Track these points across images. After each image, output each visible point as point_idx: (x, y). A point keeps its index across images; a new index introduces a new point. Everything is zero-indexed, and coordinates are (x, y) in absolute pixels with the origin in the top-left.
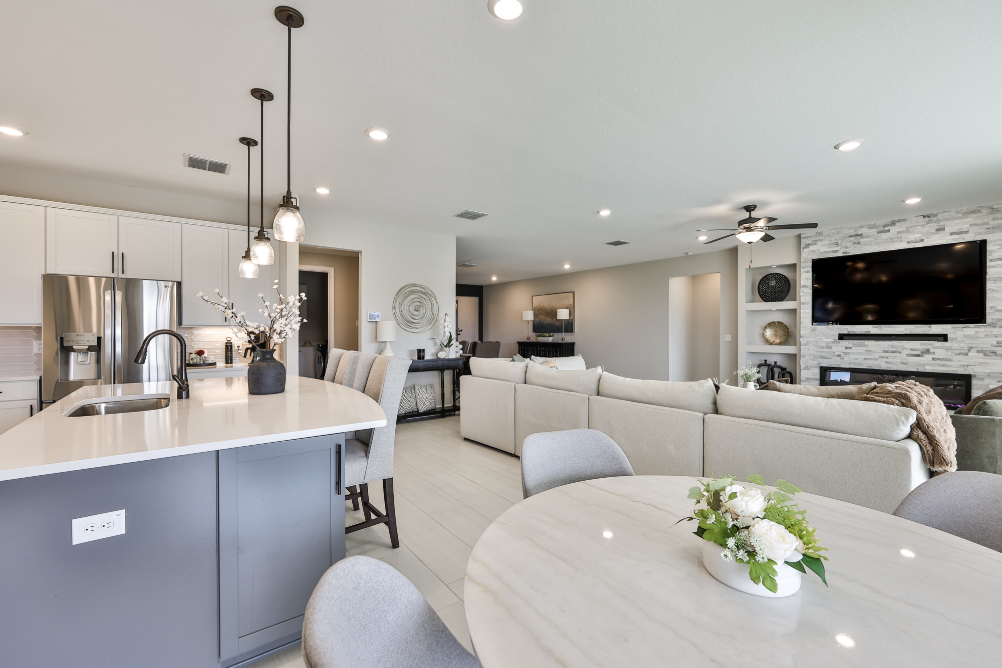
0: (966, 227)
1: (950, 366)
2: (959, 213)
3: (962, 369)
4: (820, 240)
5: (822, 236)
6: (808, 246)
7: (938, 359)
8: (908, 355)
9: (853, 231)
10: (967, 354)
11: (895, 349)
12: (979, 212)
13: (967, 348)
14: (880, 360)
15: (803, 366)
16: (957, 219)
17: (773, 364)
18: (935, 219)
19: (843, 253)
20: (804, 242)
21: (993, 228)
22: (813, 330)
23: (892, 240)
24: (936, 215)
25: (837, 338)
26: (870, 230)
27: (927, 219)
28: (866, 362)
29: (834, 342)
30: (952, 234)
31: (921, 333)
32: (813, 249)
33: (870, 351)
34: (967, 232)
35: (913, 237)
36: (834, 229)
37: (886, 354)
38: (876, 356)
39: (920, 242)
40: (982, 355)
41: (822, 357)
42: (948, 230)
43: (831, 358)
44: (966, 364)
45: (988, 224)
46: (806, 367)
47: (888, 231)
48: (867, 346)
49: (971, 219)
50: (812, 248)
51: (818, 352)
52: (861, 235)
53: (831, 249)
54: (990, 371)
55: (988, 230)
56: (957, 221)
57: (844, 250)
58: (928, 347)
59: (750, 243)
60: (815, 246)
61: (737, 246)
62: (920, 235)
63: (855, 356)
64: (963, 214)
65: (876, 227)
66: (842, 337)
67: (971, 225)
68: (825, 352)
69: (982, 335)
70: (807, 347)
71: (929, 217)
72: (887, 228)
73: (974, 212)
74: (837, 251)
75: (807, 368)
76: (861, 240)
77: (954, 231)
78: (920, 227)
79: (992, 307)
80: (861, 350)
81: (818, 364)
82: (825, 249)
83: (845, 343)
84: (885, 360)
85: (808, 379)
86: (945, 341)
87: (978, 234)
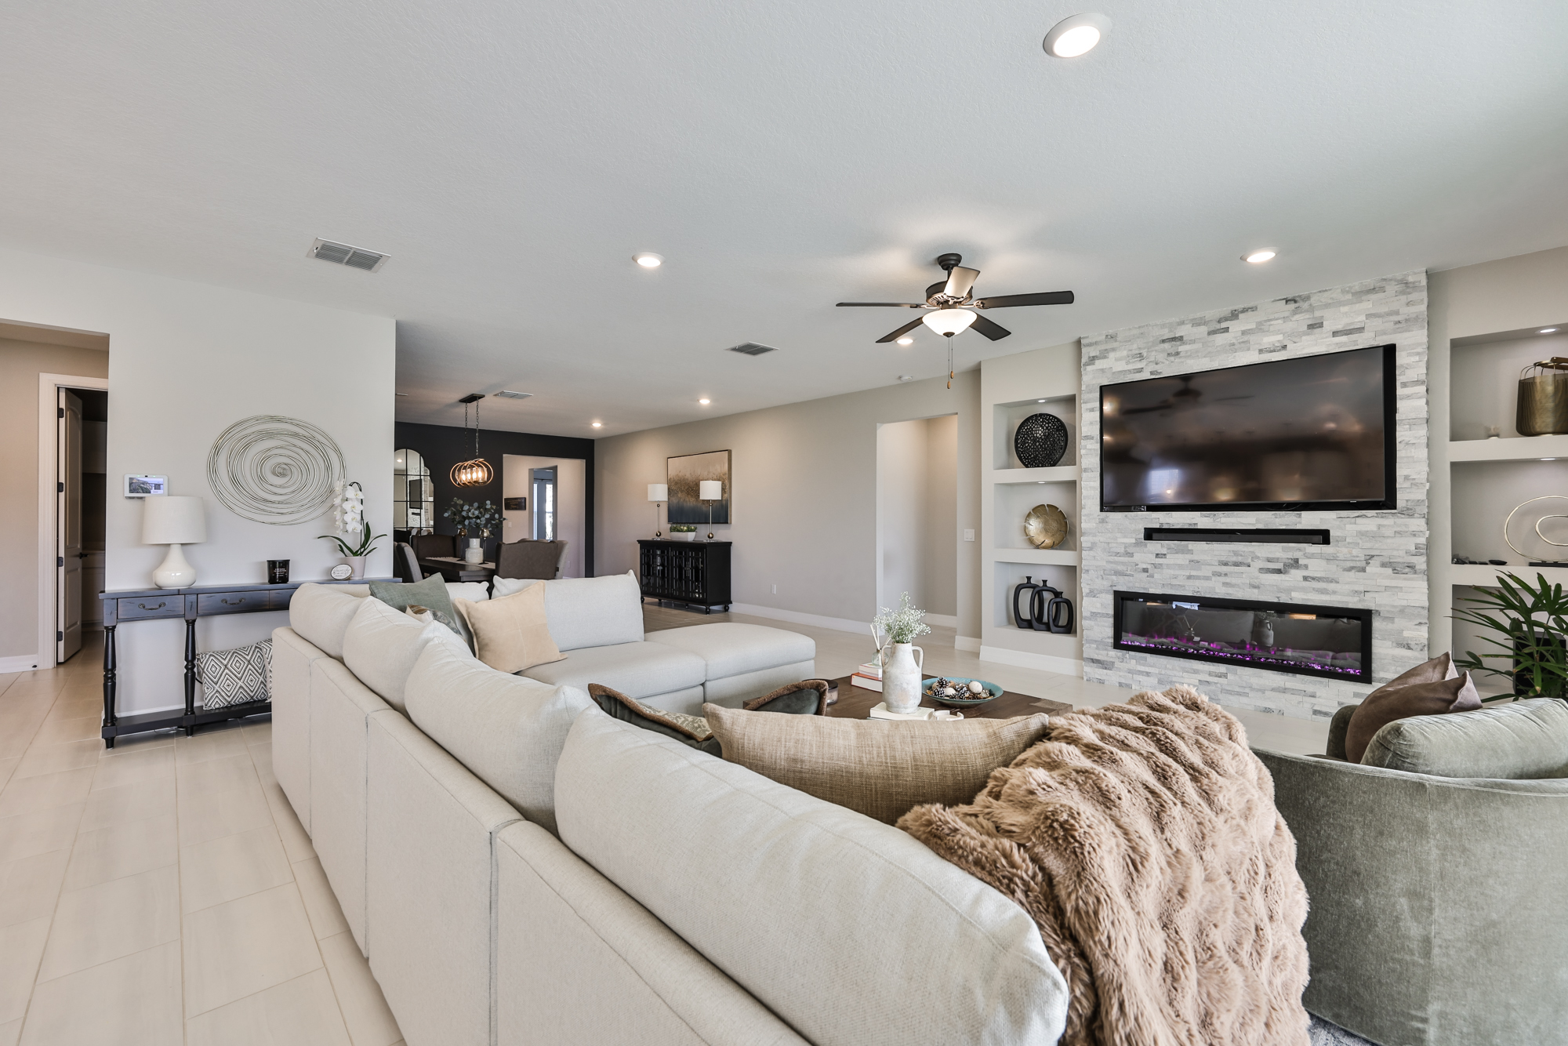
0: (1359, 320)
1: (1334, 592)
2: (1348, 292)
3: (1356, 599)
4: (1113, 350)
5: (1116, 341)
6: (1093, 359)
7: (1313, 579)
8: (1261, 570)
9: (1166, 331)
10: (1363, 570)
11: (1240, 559)
12: (1382, 289)
13: (1363, 559)
14: (1213, 578)
15: (1085, 590)
16: (1344, 305)
17: (1041, 584)
18: (1305, 305)
19: (1152, 373)
20: (1087, 352)
21: (1407, 320)
22: (1103, 521)
23: (1232, 347)
24: (1308, 298)
25: (1142, 536)
26: (1195, 330)
27: (1292, 306)
28: (1191, 582)
29: (1137, 544)
30: (1335, 334)
31: (1284, 527)
32: (1100, 367)
33: (1198, 562)
34: (1361, 330)
35: (1269, 340)
36: (1136, 328)
37: (1225, 569)
38: (1206, 571)
39: (1280, 350)
40: (1389, 571)
41: (1117, 573)
42: (1329, 325)
43: (1132, 576)
44: (1362, 589)
45: (1397, 313)
46: (1091, 592)
47: (1226, 330)
48: (1191, 552)
49: (1367, 305)
50: (1100, 364)
51: (1111, 562)
52: (1181, 338)
53: (1131, 367)
54: (1404, 603)
55: (1397, 326)
56: (1344, 309)
57: (1152, 367)
58: (1297, 555)
59: (949, 335)
60: (1105, 360)
61: (979, 365)
62: (1280, 337)
63: (1172, 572)
64: (1354, 294)
65: (1205, 323)
66: (1150, 534)
67: (1368, 316)
68: (1123, 563)
69: (1389, 532)
70: (1092, 553)
71: (1295, 302)
72: (1224, 325)
73: (1373, 290)
74: (1140, 370)
75: (1092, 594)
76: (1181, 349)
77: (1339, 327)
78: (1280, 321)
79: (1406, 478)
80: (1181, 559)
81: (1111, 586)
82: (1121, 366)
83: (1156, 546)
84: (1223, 579)
85: (1094, 615)
86: (1325, 542)
87: (1381, 332)
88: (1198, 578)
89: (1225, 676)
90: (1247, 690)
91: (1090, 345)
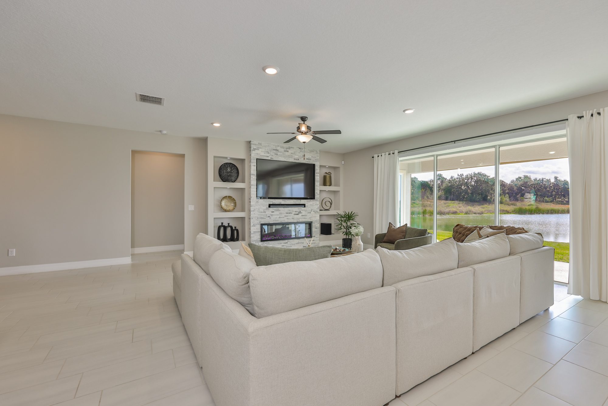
0: (310, 157)
1: (307, 218)
3: (310, 219)
4: (261, 148)
5: (261, 146)
6: (254, 149)
7: (303, 215)
8: (294, 214)
9: (275, 147)
10: (311, 213)
11: (290, 212)
12: (313, 152)
13: (310, 210)
14: (285, 217)
15: (252, 225)
17: (227, 225)
20: (253, 147)
22: (257, 202)
23: (289, 156)
24: (302, 149)
25: (268, 206)
27: (300, 150)
28: (280, 219)
29: (267, 209)
31: (298, 204)
33: (281, 213)
35: (296, 157)
36: (266, 143)
37: (287, 215)
38: (283, 215)
39: (298, 160)
40: (314, 213)
41: (262, 218)
43: (265, 218)
44: (311, 217)
45: (316, 157)
47: (288, 151)
48: (280, 211)
49: (311, 154)
50: (257, 151)
51: (260, 215)
52: (278, 150)
53: (265, 155)
54: (316, 219)
56: (308, 154)
57: (271, 157)
58: (301, 210)
59: (304, 142)
60: (258, 151)
61: (207, 138)
62: (298, 157)
63: (275, 216)
64: (310, 151)
65: (283, 148)
67: (312, 157)
68: (263, 215)
69: (314, 204)
70: (254, 212)
72: (288, 150)
74: (268, 157)
75: (254, 226)
76: (278, 153)
77: (307, 158)
79: (317, 193)
80: (277, 213)
81: (260, 222)
82: (262, 154)
83: (271, 209)
84: (287, 217)
85: (254, 232)
86: (305, 207)
87: (313, 161)
88: (281, 217)
89: (287, 243)
90: (291, 245)
91: (254, 144)
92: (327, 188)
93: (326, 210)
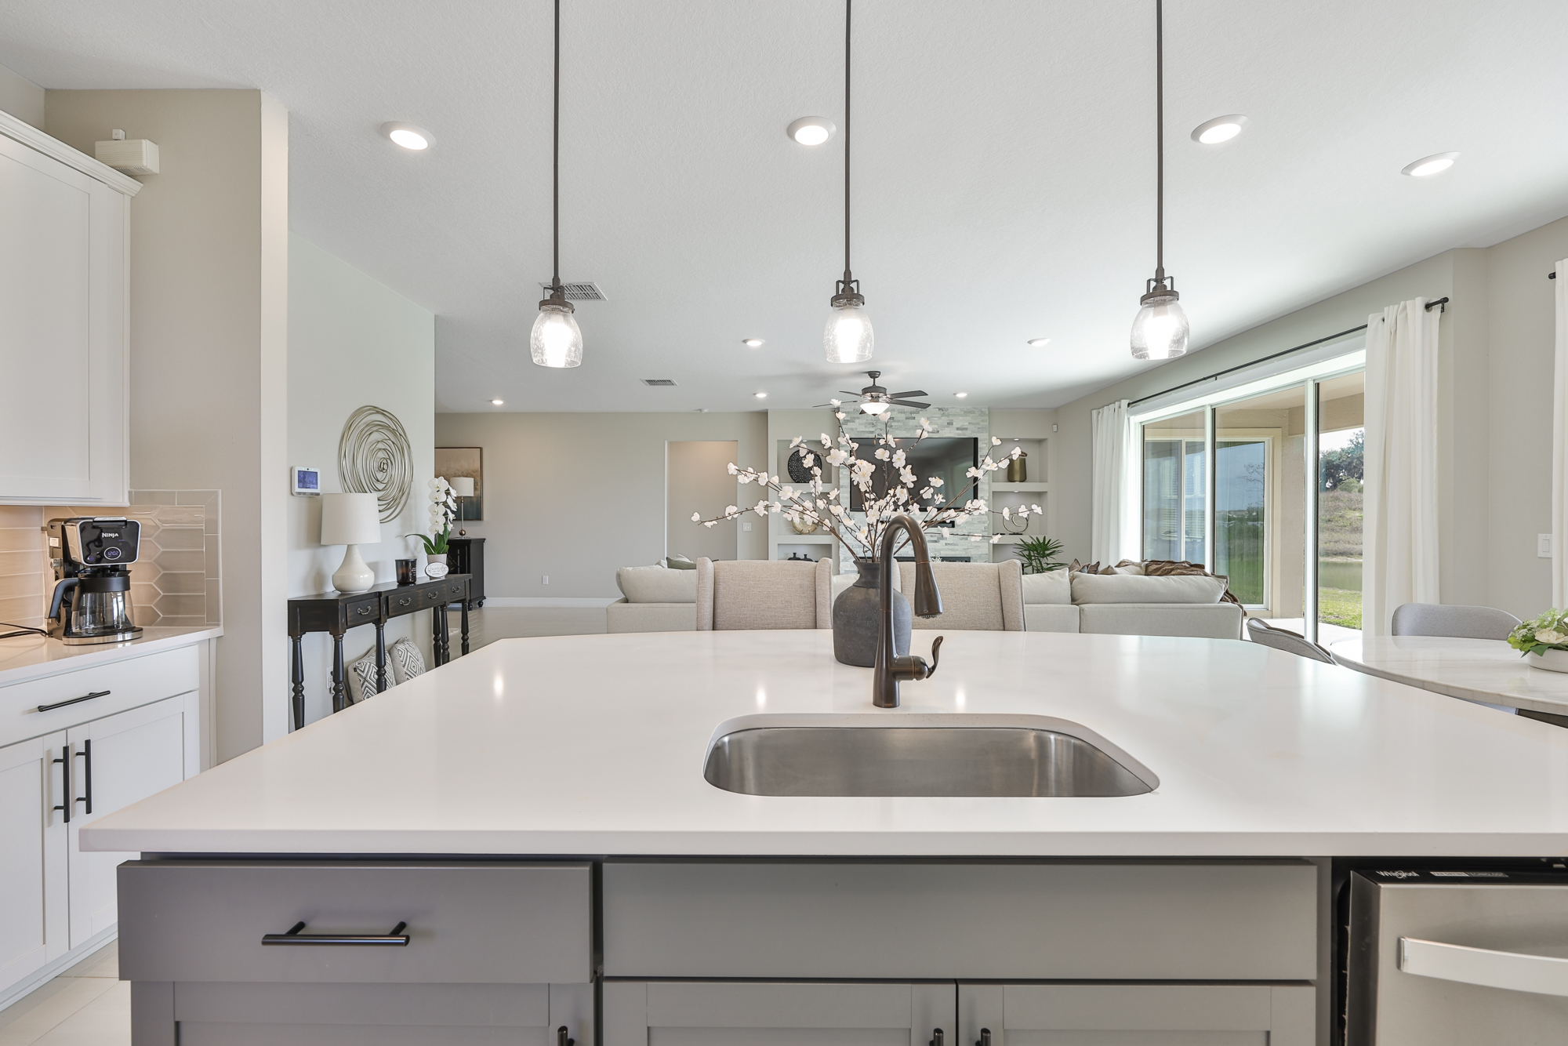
0: (965, 424)
1: (957, 550)
2: (962, 411)
3: (965, 552)
4: (858, 418)
6: (846, 422)
8: (930, 541)
10: (967, 539)
12: (974, 412)
13: (965, 533)
15: (841, 558)
18: (946, 413)
21: (981, 428)
22: (852, 517)
24: (947, 409)
26: (900, 415)
27: (941, 412)
30: (957, 429)
34: (966, 429)
35: (932, 427)
42: (956, 425)
44: (967, 547)
45: (979, 424)
46: (845, 558)
47: (914, 418)
49: (968, 418)
50: (850, 425)
52: (893, 418)
53: (867, 430)
55: (979, 430)
56: (961, 418)
57: (879, 432)
59: (874, 415)
60: (853, 423)
61: (767, 411)
62: (936, 426)
64: (964, 412)
65: (904, 413)
67: (969, 423)
69: (976, 522)
70: (846, 536)
72: (913, 415)
73: (970, 412)
74: (872, 432)
76: (893, 424)
77: (959, 426)
78: (936, 419)
82: (862, 428)
86: (953, 526)
87: (973, 432)
91: (845, 413)
92: (1017, 486)
93: (1014, 534)
